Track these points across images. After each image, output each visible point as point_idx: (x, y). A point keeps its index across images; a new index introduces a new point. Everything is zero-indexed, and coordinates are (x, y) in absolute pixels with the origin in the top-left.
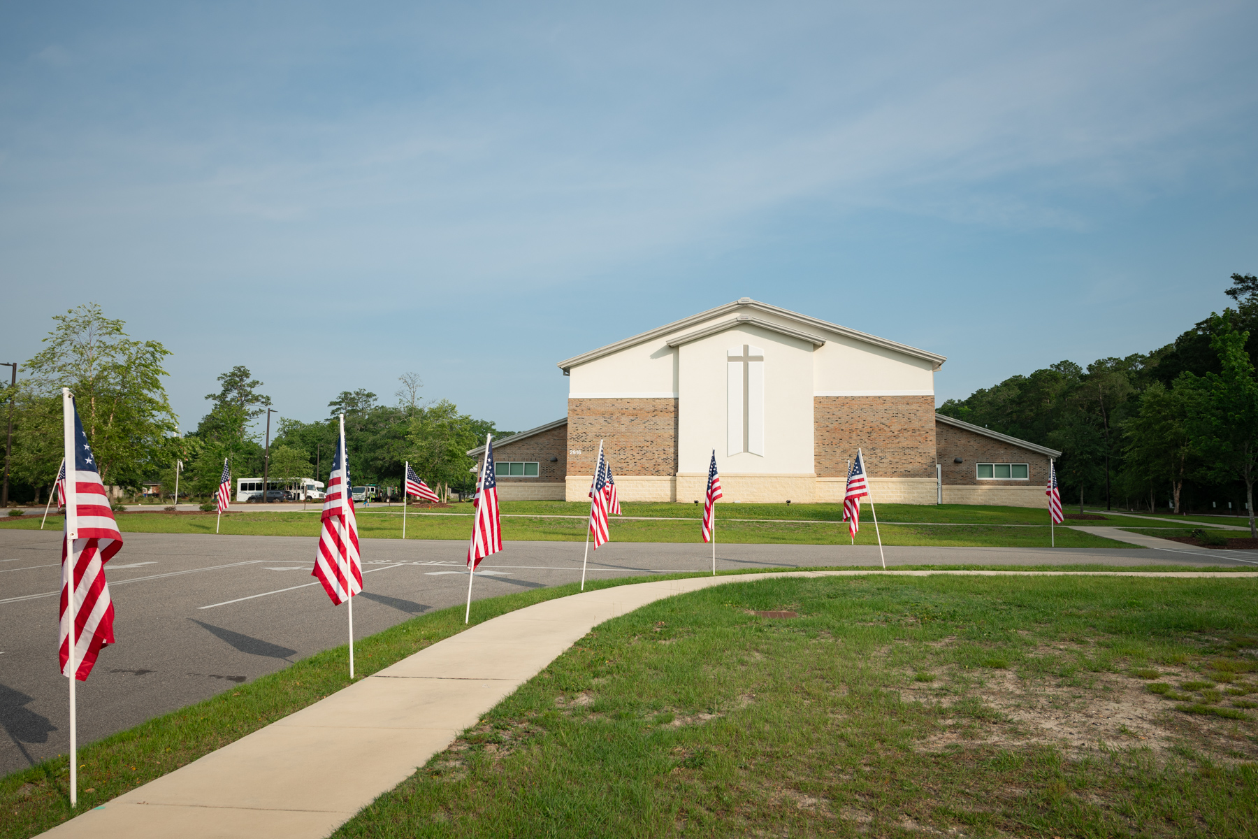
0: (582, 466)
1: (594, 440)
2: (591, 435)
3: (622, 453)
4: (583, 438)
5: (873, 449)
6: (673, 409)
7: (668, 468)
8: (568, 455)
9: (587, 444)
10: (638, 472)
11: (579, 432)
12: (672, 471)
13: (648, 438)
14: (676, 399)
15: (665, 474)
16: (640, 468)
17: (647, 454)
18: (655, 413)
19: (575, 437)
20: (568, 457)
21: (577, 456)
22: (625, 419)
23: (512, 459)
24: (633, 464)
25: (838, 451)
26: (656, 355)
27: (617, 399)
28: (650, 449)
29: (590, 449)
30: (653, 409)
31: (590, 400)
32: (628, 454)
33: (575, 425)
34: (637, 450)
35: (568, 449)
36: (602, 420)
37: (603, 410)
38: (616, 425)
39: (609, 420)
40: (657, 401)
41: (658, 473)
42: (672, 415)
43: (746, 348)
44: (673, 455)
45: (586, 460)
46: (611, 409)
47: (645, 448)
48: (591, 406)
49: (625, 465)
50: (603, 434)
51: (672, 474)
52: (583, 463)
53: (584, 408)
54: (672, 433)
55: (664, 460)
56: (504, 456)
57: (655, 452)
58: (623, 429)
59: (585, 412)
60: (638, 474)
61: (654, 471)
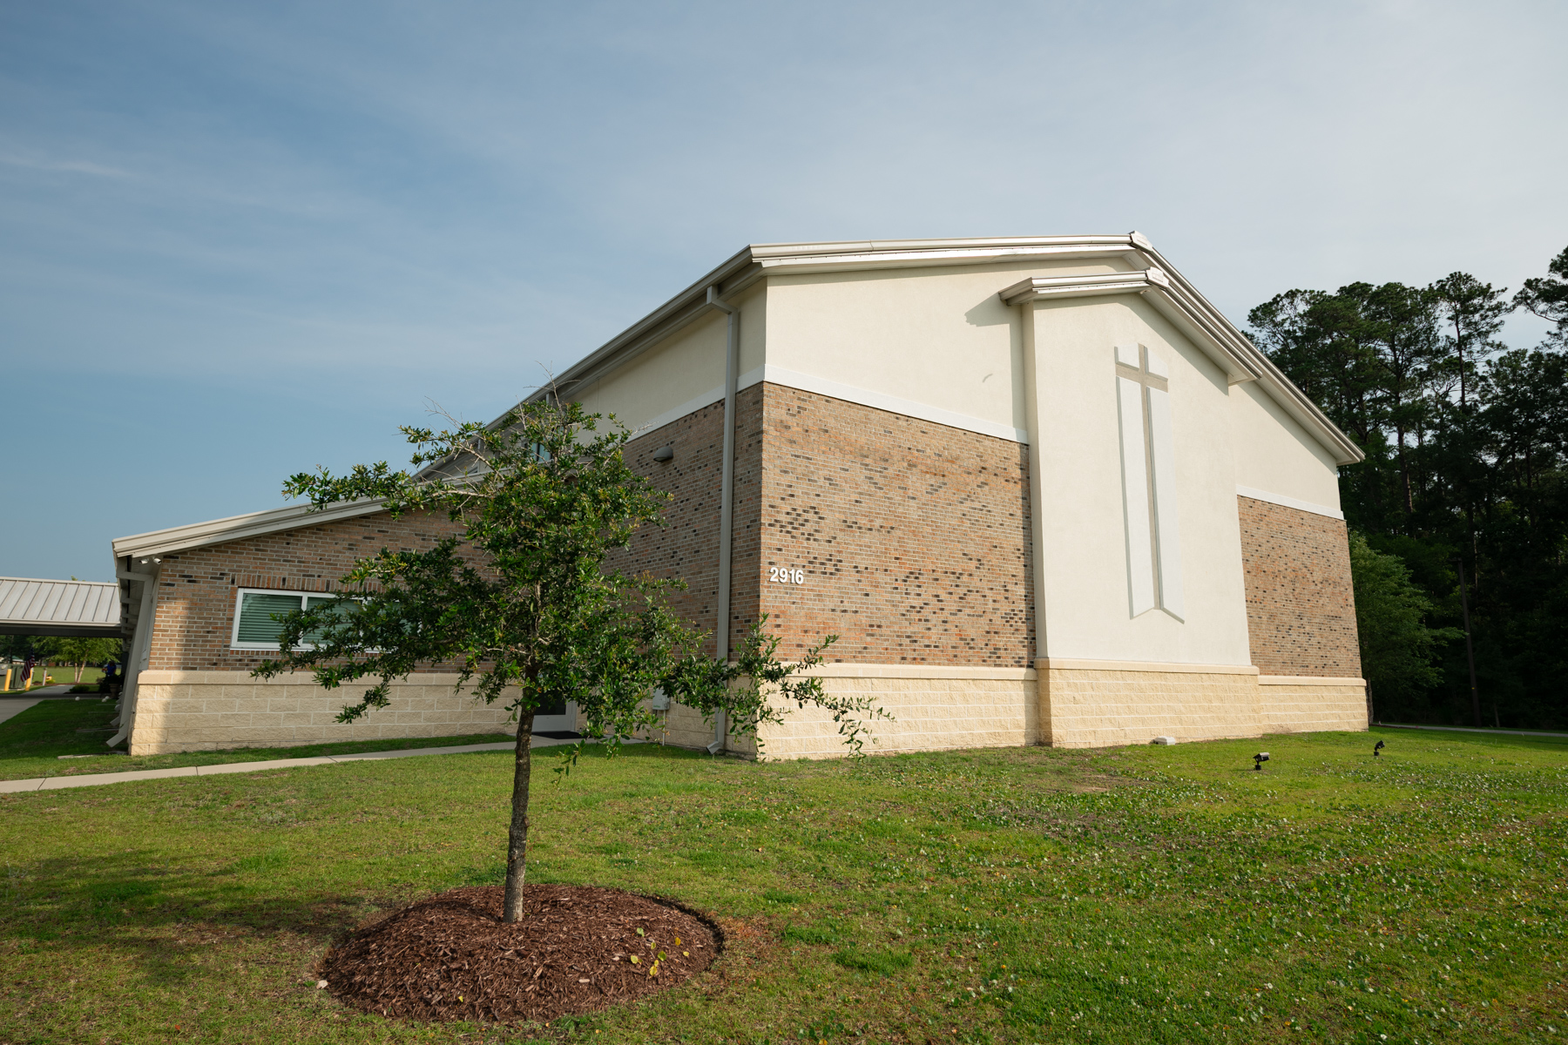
0: (809, 625)
1: (840, 536)
2: (832, 519)
3: (913, 590)
4: (809, 528)
5: (1300, 617)
6: (1017, 473)
7: (1014, 642)
8: (764, 583)
9: (820, 549)
10: (951, 652)
11: (798, 503)
12: (1024, 653)
13: (971, 549)
14: (1028, 451)
15: (1011, 661)
16: (954, 640)
17: (969, 598)
18: (982, 478)
19: (784, 518)
20: (764, 592)
21: (792, 586)
22: (917, 483)
23: (319, 583)
24: (941, 628)
25: (1265, 618)
26: (977, 316)
27: (898, 416)
28: (975, 583)
29: (830, 568)
30: (974, 463)
31: (829, 399)
32: (927, 593)
33: (786, 479)
34: (948, 581)
35: (764, 561)
36: (860, 474)
37: (863, 440)
38: (897, 496)
39: (877, 477)
40: (987, 443)
41: (995, 657)
42: (1017, 490)
43: (1143, 353)
44: (1023, 606)
45: (818, 605)
46: (884, 443)
47: (965, 578)
48: (831, 423)
49: (919, 628)
50: (863, 521)
51: (1025, 662)
52: (810, 617)
53: (810, 423)
54: (1018, 539)
55: (1008, 618)
56: (284, 571)
57: (988, 593)
58: (914, 514)
59: (813, 437)
60: (954, 660)
61: (986, 653)
